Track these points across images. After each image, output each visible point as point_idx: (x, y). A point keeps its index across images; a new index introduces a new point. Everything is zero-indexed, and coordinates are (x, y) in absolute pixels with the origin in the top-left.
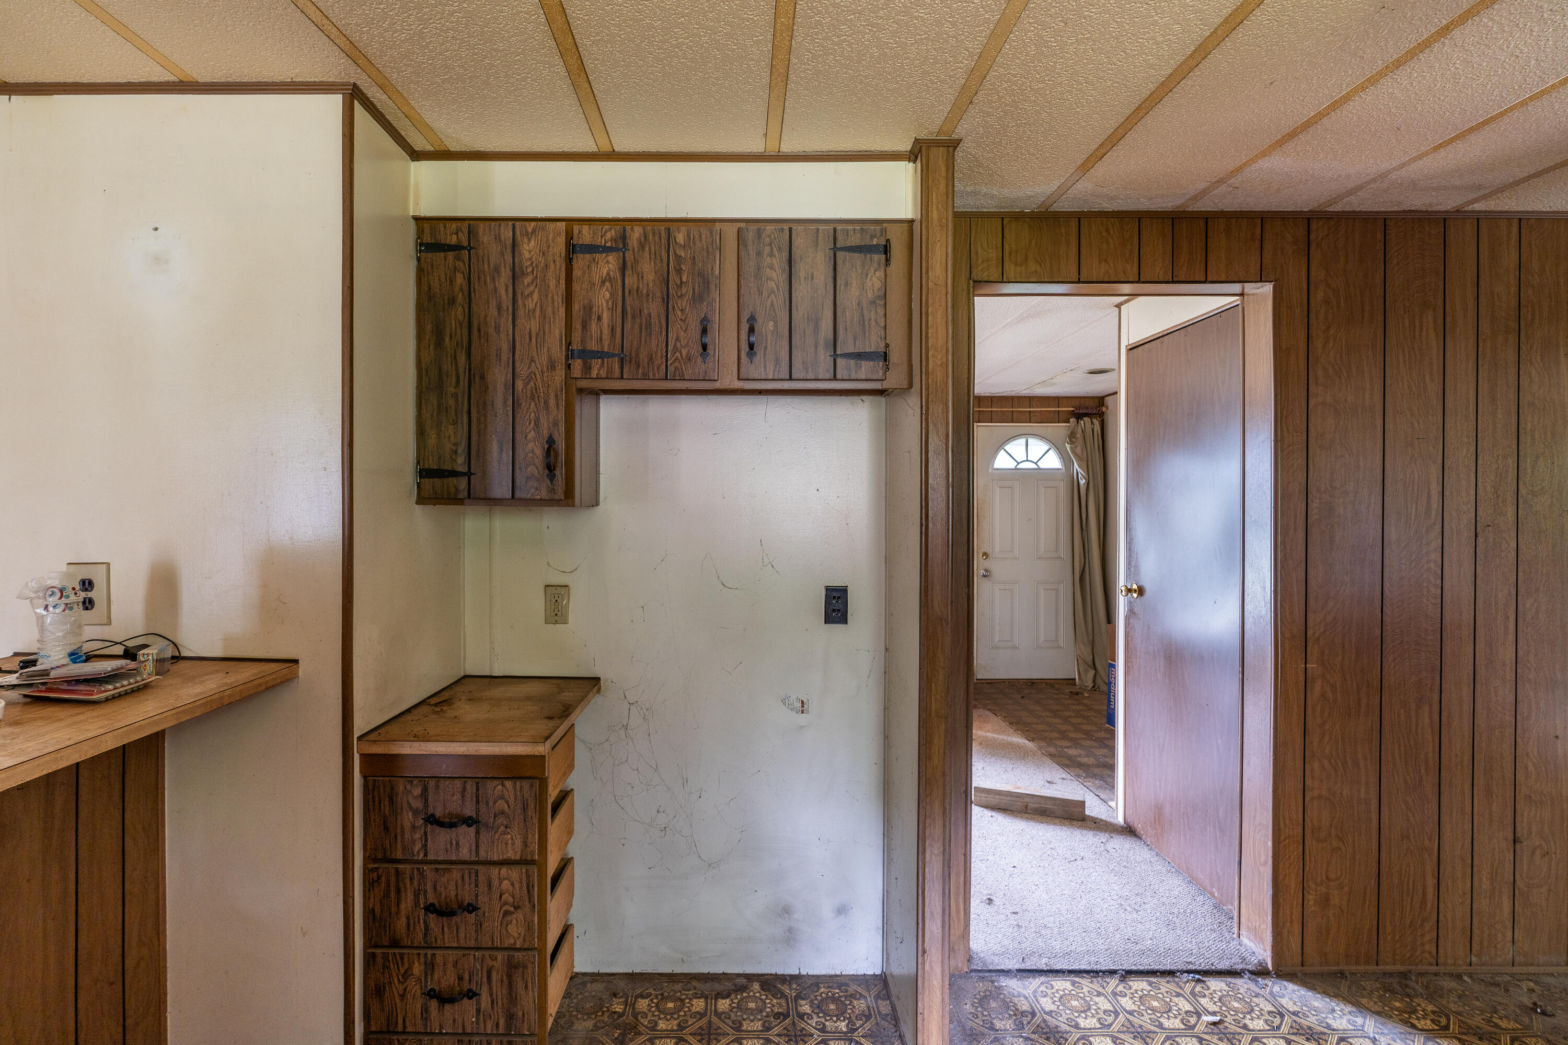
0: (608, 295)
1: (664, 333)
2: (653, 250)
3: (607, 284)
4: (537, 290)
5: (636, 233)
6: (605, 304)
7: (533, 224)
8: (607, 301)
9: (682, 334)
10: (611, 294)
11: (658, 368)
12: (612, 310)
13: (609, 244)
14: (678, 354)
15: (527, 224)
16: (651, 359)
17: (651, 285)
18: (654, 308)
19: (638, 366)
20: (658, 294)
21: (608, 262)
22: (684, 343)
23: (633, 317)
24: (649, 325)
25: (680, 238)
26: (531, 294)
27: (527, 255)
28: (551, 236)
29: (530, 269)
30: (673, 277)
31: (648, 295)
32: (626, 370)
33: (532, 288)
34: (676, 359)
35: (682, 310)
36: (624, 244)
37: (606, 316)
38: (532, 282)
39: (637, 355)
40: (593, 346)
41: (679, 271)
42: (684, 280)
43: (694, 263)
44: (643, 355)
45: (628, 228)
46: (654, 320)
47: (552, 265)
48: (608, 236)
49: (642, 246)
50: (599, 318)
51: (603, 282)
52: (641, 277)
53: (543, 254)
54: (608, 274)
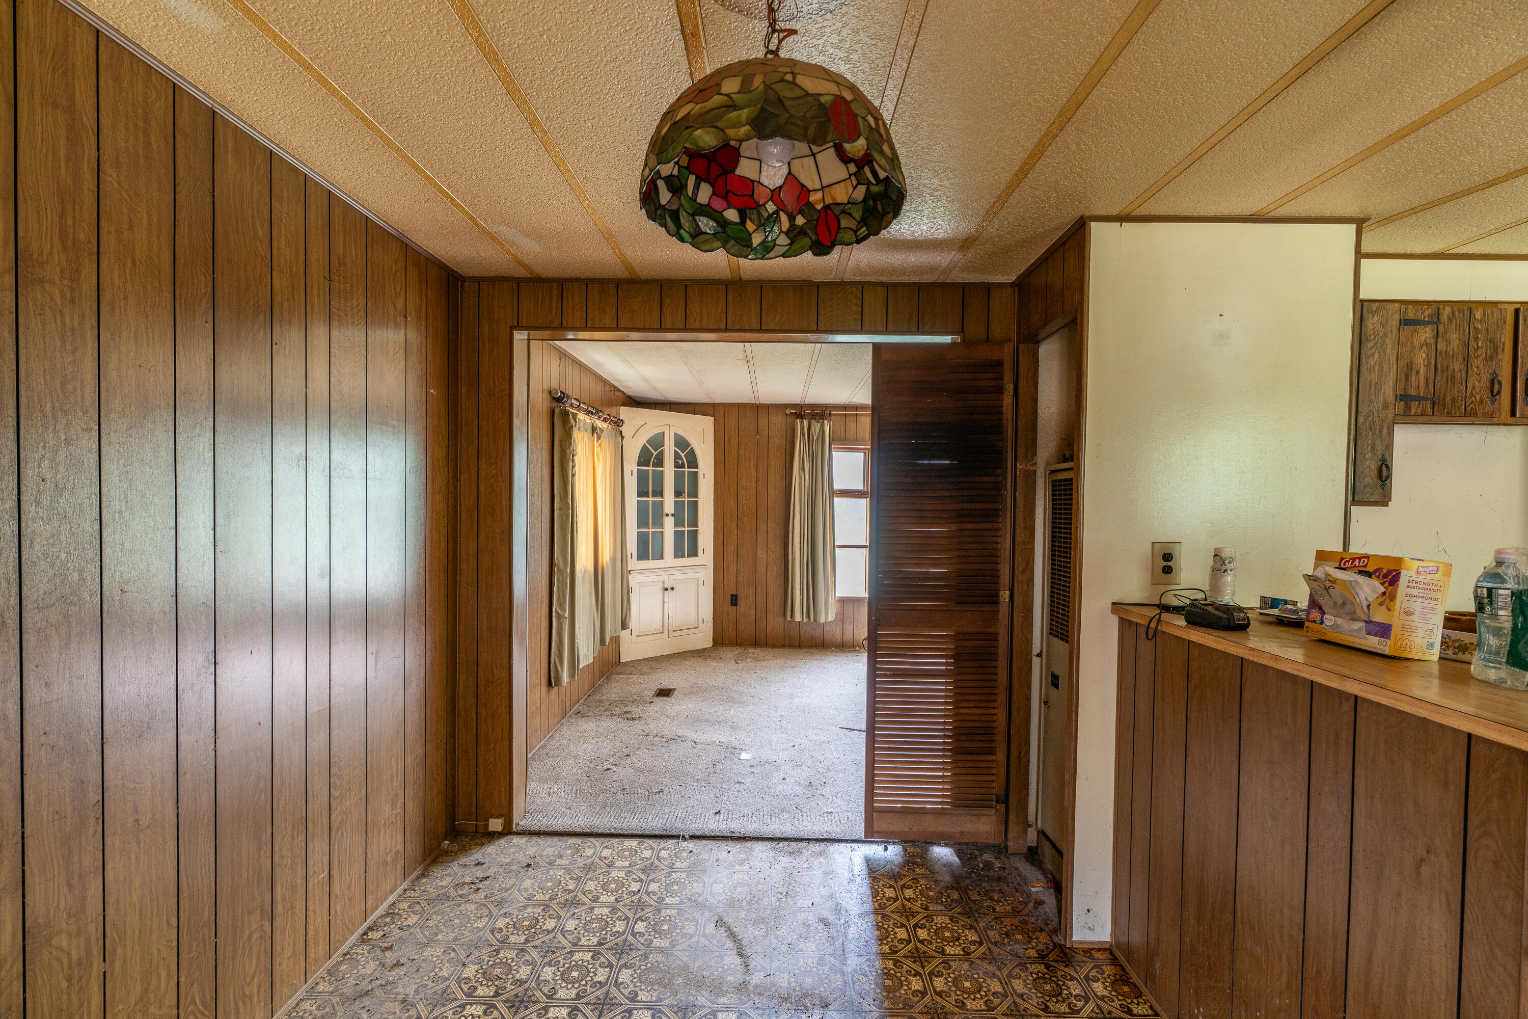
0: (1424, 356)
1: (1464, 383)
2: (1458, 323)
3: (1425, 348)
4: (1377, 351)
5: (1446, 311)
6: (1422, 362)
7: (1377, 304)
8: (1424, 360)
9: (1477, 384)
10: (1427, 355)
11: (1459, 409)
12: (1427, 366)
13: (1426, 319)
14: (1473, 398)
15: (1372, 304)
16: (1453, 401)
17: (1456, 349)
18: (1457, 365)
19: (1445, 407)
20: (1461, 355)
21: (1425, 332)
22: (1478, 390)
23: (1442, 372)
24: (1453, 376)
25: (1478, 315)
26: (1373, 354)
27: (1371, 327)
28: (1390, 314)
29: (1372, 337)
30: (1473, 344)
31: (1453, 356)
32: (1436, 409)
33: (1373, 350)
34: (1472, 402)
35: (1477, 367)
36: (1438, 319)
37: (1422, 371)
38: (1374, 346)
39: (1444, 400)
40: (1413, 392)
41: (1476, 339)
42: (1480, 345)
43: (1487, 333)
44: (1448, 400)
45: (1441, 307)
46: (1457, 374)
47: (1390, 335)
48: (1426, 313)
49: (1450, 320)
50: (1418, 372)
51: (1422, 346)
52: (1449, 342)
53: (1383, 326)
54: (1425, 340)
